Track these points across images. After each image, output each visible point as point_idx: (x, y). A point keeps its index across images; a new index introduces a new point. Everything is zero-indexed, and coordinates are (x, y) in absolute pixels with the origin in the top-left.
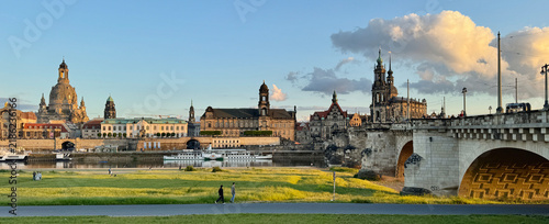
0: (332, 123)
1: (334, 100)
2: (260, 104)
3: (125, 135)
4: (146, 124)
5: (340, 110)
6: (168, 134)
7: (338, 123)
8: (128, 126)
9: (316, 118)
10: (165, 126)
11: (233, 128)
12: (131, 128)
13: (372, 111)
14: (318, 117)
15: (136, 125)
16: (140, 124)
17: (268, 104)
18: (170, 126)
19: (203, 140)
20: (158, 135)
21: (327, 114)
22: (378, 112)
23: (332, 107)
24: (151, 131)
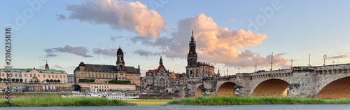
0: (160, 78)
1: (161, 63)
2: (118, 62)
3: (21, 80)
4: (37, 73)
5: (165, 70)
6: (55, 81)
7: (164, 77)
8: (23, 74)
9: (150, 74)
10: (51, 75)
11: (100, 78)
12: (25, 75)
13: (187, 71)
14: (151, 73)
15: (29, 74)
16: (32, 73)
17: (123, 63)
18: (55, 75)
19: (83, 85)
20: (47, 81)
21: (156, 71)
22: (191, 71)
23: (160, 67)
24: (41, 79)
